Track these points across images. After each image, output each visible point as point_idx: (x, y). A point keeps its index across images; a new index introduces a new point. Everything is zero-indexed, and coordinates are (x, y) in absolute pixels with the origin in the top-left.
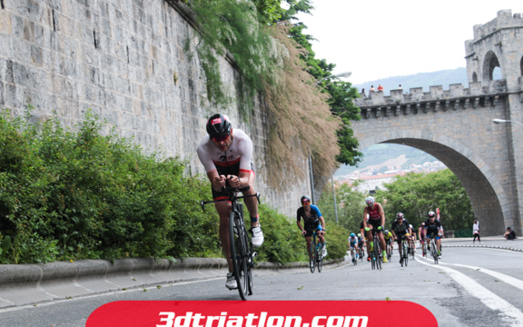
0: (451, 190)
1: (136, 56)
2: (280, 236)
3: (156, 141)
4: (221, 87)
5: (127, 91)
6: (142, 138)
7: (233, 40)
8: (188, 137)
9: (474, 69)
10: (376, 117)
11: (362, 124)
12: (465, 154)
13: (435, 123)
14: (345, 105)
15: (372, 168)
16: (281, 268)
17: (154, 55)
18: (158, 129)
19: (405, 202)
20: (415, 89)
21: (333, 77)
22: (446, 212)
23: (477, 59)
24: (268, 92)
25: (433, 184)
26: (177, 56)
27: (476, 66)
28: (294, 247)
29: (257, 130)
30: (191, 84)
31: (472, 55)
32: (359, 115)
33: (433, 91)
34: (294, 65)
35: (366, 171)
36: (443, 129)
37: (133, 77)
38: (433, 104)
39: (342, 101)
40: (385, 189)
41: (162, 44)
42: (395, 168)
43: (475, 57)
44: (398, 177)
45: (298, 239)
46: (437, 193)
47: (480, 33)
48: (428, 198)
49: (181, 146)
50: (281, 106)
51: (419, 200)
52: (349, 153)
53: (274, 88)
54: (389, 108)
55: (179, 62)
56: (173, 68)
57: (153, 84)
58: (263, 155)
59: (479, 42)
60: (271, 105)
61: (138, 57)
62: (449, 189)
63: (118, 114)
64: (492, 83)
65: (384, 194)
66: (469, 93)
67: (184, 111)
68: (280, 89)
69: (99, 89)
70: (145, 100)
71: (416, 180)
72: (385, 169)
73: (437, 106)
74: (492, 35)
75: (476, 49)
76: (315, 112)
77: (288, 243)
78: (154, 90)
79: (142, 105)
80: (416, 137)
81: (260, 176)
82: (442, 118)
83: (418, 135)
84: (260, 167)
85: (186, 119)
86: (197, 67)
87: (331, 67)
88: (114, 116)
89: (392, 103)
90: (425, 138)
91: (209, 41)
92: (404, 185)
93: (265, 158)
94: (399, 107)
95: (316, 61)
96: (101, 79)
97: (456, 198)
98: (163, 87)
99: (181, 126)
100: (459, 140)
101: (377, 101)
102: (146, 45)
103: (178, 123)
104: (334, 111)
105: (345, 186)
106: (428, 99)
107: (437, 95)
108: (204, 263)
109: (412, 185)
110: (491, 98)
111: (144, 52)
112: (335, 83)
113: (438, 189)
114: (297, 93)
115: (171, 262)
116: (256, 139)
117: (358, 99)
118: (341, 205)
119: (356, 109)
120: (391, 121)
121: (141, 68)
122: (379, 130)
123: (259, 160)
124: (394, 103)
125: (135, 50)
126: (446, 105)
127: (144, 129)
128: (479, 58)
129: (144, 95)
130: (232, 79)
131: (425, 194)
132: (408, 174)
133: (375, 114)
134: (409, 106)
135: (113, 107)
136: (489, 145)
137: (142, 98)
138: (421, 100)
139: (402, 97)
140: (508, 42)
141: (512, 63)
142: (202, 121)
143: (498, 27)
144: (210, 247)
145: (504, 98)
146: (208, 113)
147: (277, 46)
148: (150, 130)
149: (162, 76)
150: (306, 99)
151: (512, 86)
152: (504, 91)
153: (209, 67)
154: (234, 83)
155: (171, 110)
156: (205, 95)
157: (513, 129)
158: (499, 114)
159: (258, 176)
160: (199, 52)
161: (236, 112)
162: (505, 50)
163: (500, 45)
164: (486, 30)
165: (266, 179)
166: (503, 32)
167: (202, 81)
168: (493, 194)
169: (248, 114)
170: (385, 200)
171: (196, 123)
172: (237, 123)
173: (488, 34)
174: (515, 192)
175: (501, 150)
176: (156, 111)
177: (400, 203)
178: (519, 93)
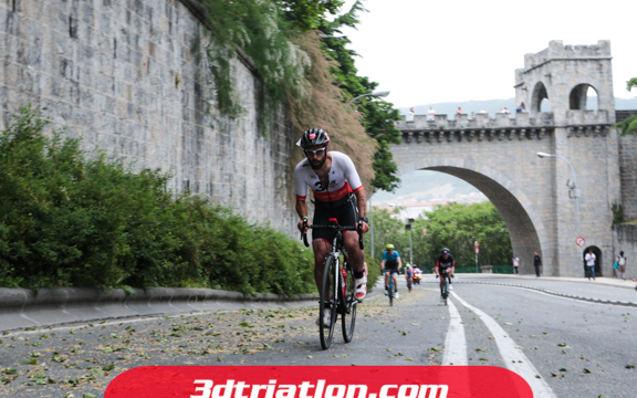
0: (492, 223)
1: (126, 50)
2: (287, 265)
3: (145, 149)
4: (230, 93)
5: (110, 90)
6: (127, 144)
7: (246, 42)
8: (188, 147)
9: (522, 99)
10: (418, 142)
11: (402, 148)
12: (507, 187)
13: (478, 152)
14: (386, 127)
15: (417, 195)
16: (288, 300)
17: (152, 52)
18: (149, 136)
19: (443, 232)
21: (375, 97)
22: (486, 246)
24: (292, 104)
25: (475, 215)
26: (182, 56)
27: (525, 96)
29: (278, 146)
30: (198, 89)
31: (521, 85)
32: (400, 138)
33: (478, 118)
34: (324, 79)
35: (411, 197)
36: (488, 159)
37: (119, 74)
38: (478, 132)
39: (381, 124)
40: (426, 218)
41: (163, 41)
42: (440, 197)
43: (524, 86)
44: (440, 206)
46: (477, 225)
47: (530, 62)
48: (468, 230)
49: (179, 158)
50: (304, 121)
52: (384, 176)
53: (299, 101)
54: (432, 133)
55: (184, 63)
56: (175, 69)
57: (146, 85)
58: (284, 174)
59: (529, 71)
60: (294, 119)
61: (129, 52)
62: (490, 222)
63: (95, 115)
64: (540, 115)
65: (424, 223)
66: (515, 124)
67: (185, 118)
68: (305, 102)
69: (71, 84)
70: (134, 101)
71: (458, 210)
72: (430, 197)
73: (482, 135)
74: (542, 65)
75: (526, 79)
76: (345, 132)
77: (298, 273)
78: (148, 92)
79: (130, 108)
80: (458, 166)
81: (279, 197)
82: (487, 147)
83: (460, 164)
84: (279, 186)
85: (188, 127)
86: (205, 72)
87: (373, 85)
88: (89, 117)
89: (435, 128)
90: (468, 167)
91: (220, 41)
92: (444, 215)
93: (286, 177)
94: (442, 133)
95: (357, 78)
96: (75, 72)
97: (497, 232)
98: (159, 89)
99: (181, 135)
100: (502, 172)
101: (420, 125)
102: (141, 41)
103: (177, 131)
104: (371, 131)
105: (385, 211)
106: (473, 127)
107: (482, 123)
108: (178, 294)
109: (453, 215)
110: (538, 131)
111: (137, 47)
112: (377, 103)
113: (478, 221)
114: (325, 108)
115: (128, 293)
116: (277, 155)
117: (400, 122)
119: (397, 131)
120: (432, 147)
121: (132, 65)
122: (420, 155)
123: (279, 180)
124: (437, 128)
125: (125, 44)
126: (491, 135)
127: (130, 135)
128: (528, 89)
129: (133, 96)
130: (252, 87)
131: (465, 226)
132: (450, 204)
133: (417, 138)
134: (452, 133)
135: (89, 106)
136: (533, 179)
137: (130, 98)
138: (465, 127)
139: (446, 122)
140: (558, 73)
141: (561, 96)
142: (208, 131)
143: (549, 58)
144: (192, 275)
145: (550, 131)
146: (214, 123)
147: (297, 53)
148: (138, 137)
149: (159, 77)
150: (335, 116)
151: (559, 119)
152: (551, 125)
153: (219, 70)
154: (255, 93)
155: (169, 115)
156: (212, 102)
157: (558, 165)
158: (544, 148)
159: (275, 197)
160: (208, 54)
161: (255, 125)
162: (555, 81)
163: (549, 76)
164: (537, 60)
165: (285, 200)
166: (553, 63)
167: (211, 86)
168: (534, 231)
169: (268, 127)
170: (425, 230)
171: (200, 132)
172: (255, 137)
173: (538, 64)
174: (555, 230)
175: (544, 185)
176: (148, 115)
177: (436, 234)
178: (566, 127)
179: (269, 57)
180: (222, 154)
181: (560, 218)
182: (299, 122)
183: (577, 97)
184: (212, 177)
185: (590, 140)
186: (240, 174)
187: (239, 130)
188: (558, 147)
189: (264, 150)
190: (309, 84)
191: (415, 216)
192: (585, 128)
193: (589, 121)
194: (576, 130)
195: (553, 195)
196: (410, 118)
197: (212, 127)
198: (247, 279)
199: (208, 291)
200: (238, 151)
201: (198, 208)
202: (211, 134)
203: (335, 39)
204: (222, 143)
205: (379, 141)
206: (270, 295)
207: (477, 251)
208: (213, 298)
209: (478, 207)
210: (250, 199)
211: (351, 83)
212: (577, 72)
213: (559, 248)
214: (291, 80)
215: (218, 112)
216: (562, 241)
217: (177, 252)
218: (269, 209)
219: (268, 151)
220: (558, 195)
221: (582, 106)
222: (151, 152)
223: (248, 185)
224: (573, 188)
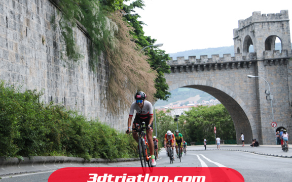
1: (13, 23)
2: (109, 142)
3: (26, 79)
4: (74, 47)
5: (5, 46)
6: (16, 77)
7: (81, 17)
8: (51, 78)
9: (238, 46)
10: (180, 72)
11: (171, 76)
12: (231, 95)
13: (214, 76)
14: (161, 64)
15: (180, 102)
16: (110, 162)
17: (28, 24)
18: (28, 71)
19: (196, 122)
20: (203, 56)
21: (155, 47)
22: (220, 129)
23: (240, 40)
24: (109, 52)
25: (213, 112)
26: (45, 26)
27: (239, 44)
28: (119, 149)
29: (102, 76)
30: (55, 45)
31: (237, 37)
32: (169, 70)
33: (214, 57)
34: (126, 37)
35: (177, 104)
36: (219, 80)
37: (10, 37)
38: (213, 65)
39: (158, 62)
40: (185, 115)
41: (34, 18)
42: (193, 102)
43: (239, 38)
44: (193, 108)
45: (122, 144)
46: (215, 117)
47: (242, 25)
48: (210, 121)
49: (46, 84)
50: (116, 62)
51: (205, 122)
52: (162, 92)
53: (112, 50)
54: (187, 66)
55: (47, 30)
56: (42, 34)
57: (25, 43)
58: (105, 92)
59: (241, 30)
60: (110, 61)
61: (15, 25)
62: (222, 116)
64: (248, 54)
65: (184, 117)
66: (234, 59)
67: (49, 61)
68: (116, 51)
70: (19, 52)
71: (203, 110)
72: (187, 103)
73: (216, 67)
74: (249, 26)
75: (240, 34)
76: (139, 67)
77: (115, 147)
78: (27, 47)
79: (17, 56)
80: (203, 85)
81: (103, 105)
82: (218, 73)
83: (204, 83)
84: (103, 98)
85: (50, 66)
86: (59, 35)
87: (154, 41)
89: (189, 64)
90: (208, 85)
91: (67, 17)
92: (196, 112)
93: (106, 93)
94: (193, 66)
95: (145, 37)
97: (226, 121)
98: (33, 45)
99: (46, 71)
100: (228, 87)
101: (181, 62)
102: (22, 18)
103: (44, 69)
104: (153, 66)
105: (161, 112)
106: (210, 62)
107: (216, 60)
108: (49, 160)
109: (201, 113)
110: (247, 63)
111: (20, 21)
112: (156, 51)
113: (216, 115)
114: (127, 54)
115: (20, 160)
116: (101, 81)
117: (169, 61)
118: (159, 124)
119: (168, 66)
120: (187, 75)
121: (17, 32)
122: (181, 79)
123: (103, 95)
124: (191, 63)
125: (13, 20)
126: (221, 66)
127: (17, 72)
128: (241, 39)
129: (18, 49)
130: (86, 43)
131: (208, 118)
132: (199, 106)
133: (179, 70)
134: (199, 66)
136: (246, 90)
137: (17, 51)
138: (206, 63)
139: (195, 60)
140: (258, 30)
141: (260, 43)
142: (62, 69)
143: (253, 22)
144: (56, 148)
145: (254, 63)
146: (65, 64)
147: (111, 23)
148: (22, 72)
149: (33, 39)
150: (133, 58)
151: (260, 56)
152: (255, 59)
153: (66, 34)
154: (87, 47)
155: (39, 60)
156: (64, 52)
157: (260, 82)
158: (251, 72)
159: (101, 105)
160: (60, 25)
161: (88, 65)
162: (256, 35)
163: (253, 32)
164: (246, 23)
165: (106, 106)
166: (255, 24)
167: (63, 43)
168: (247, 119)
169: (96, 66)
170: (185, 121)
171: (57, 69)
172: (88, 71)
173: (247, 25)
174: (259, 118)
175: (252, 94)
176: (27, 60)
177: (194, 123)
178: (264, 60)
179: (94, 26)
180: (70, 81)
181: (261, 112)
182: (113, 62)
183: (269, 42)
184: (65, 94)
185: (277, 67)
186: (81, 92)
187: (80, 68)
188: (259, 71)
189: (94, 79)
190: (118, 40)
191: (180, 114)
192: (274, 61)
193: (276, 56)
194: (268, 62)
195: (258, 99)
196: (175, 59)
197: (64, 66)
198: (87, 150)
199: (66, 158)
200: (79, 79)
201: (58, 111)
202: (63, 70)
203: (131, 15)
204: (70, 75)
205: (158, 72)
206: (100, 159)
207: (215, 132)
208: (68, 161)
209: (215, 108)
210: (87, 106)
211: (141, 40)
212: (269, 29)
213: (262, 129)
214: (108, 39)
215: (67, 57)
216: (263, 125)
217: (47, 136)
218: (98, 111)
219: (96, 79)
220: (260, 98)
221: (272, 49)
222: (30, 81)
223: (85, 98)
224: (269, 95)
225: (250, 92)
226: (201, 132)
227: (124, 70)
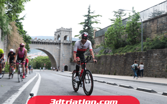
0: (48, 60)
9: (55, 37)
11: (31, 45)
12: (51, 54)
13: (46, 47)
15: (35, 54)
20: (43, 39)
21: (27, 34)
22: (47, 64)
24: (9, 35)
25: (45, 59)
29: (5, 43)
32: (31, 43)
33: (47, 40)
36: (48, 48)
38: (46, 43)
39: (27, 40)
42: (39, 54)
44: (38, 56)
46: (45, 61)
47: (57, 30)
48: (43, 61)
51: (42, 62)
54: (37, 42)
58: (6, 49)
59: (57, 32)
64: (58, 41)
66: (53, 42)
68: (11, 35)
71: (42, 57)
72: (37, 54)
75: (56, 33)
76: (19, 41)
82: (48, 46)
83: (42, 49)
87: (26, 32)
90: (44, 49)
92: (39, 58)
100: (50, 51)
101: (35, 41)
104: (25, 41)
107: (47, 41)
110: (58, 43)
112: (27, 36)
114: (15, 37)
122: (35, 46)
124: (39, 41)
126: (49, 43)
128: (57, 35)
132: (40, 56)
133: (34, 43)
134: (41, 42)
136: (56, 52)
138: (44, 42)
140: (62, 33)
141: (62, 37)
145: (60, 44)
151: (62, 42)
152: (60, 42)
154: (1, 33)
157: (61, 50)
158: (58, 47)
162: (61, 35)
163: (60, 33)
166: (61, 31)
168: (56, 62)
170: (35, 61)
173: (59, 31)
174: (60, 62)
177: (38, 62)
178: (63, 43)
179: (4, 27)
181: (60, 60)
182: (10, 39)
183: (65, 38)
185: (67, 46)
188: (61, 47)
190: (12, 32)
191: (34, 58)
192: (66, 44)
193: (67, 42)
194: (64, 44)
195: (60, 55)
196: (33, 39)
203: (20, 22)
205: (27, 43)
207: (45, 65)
209: (46, 57)
211: (22, 31)
212: (66, 33)
216: (61, 64)
219: (3, 44)
221: (66, 40)
224: (63, 55)
225: (58, 53)
226: (40, 65)
227: (14, 42)
